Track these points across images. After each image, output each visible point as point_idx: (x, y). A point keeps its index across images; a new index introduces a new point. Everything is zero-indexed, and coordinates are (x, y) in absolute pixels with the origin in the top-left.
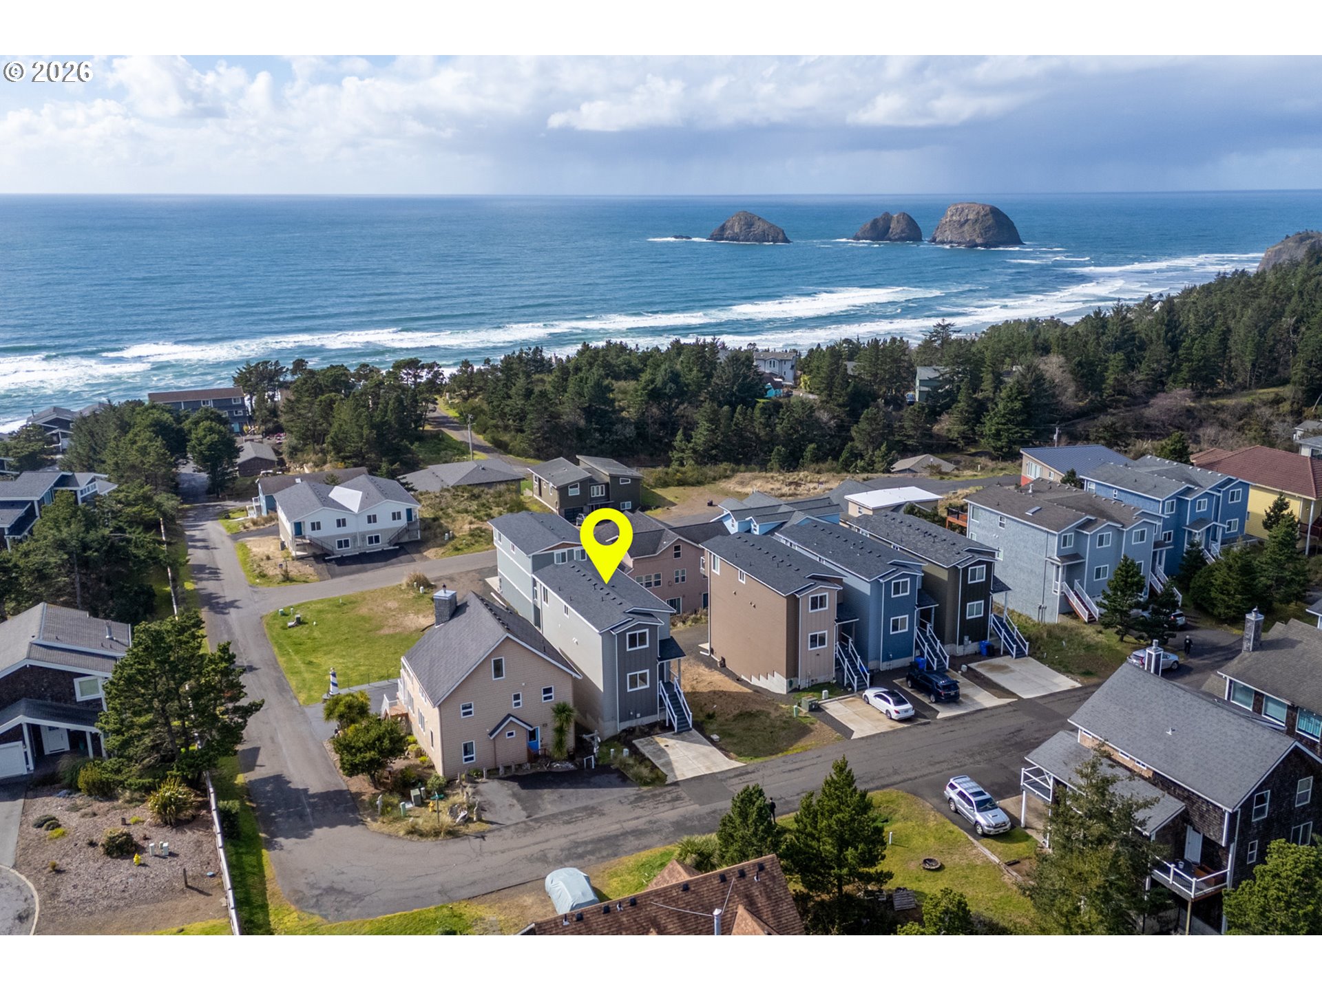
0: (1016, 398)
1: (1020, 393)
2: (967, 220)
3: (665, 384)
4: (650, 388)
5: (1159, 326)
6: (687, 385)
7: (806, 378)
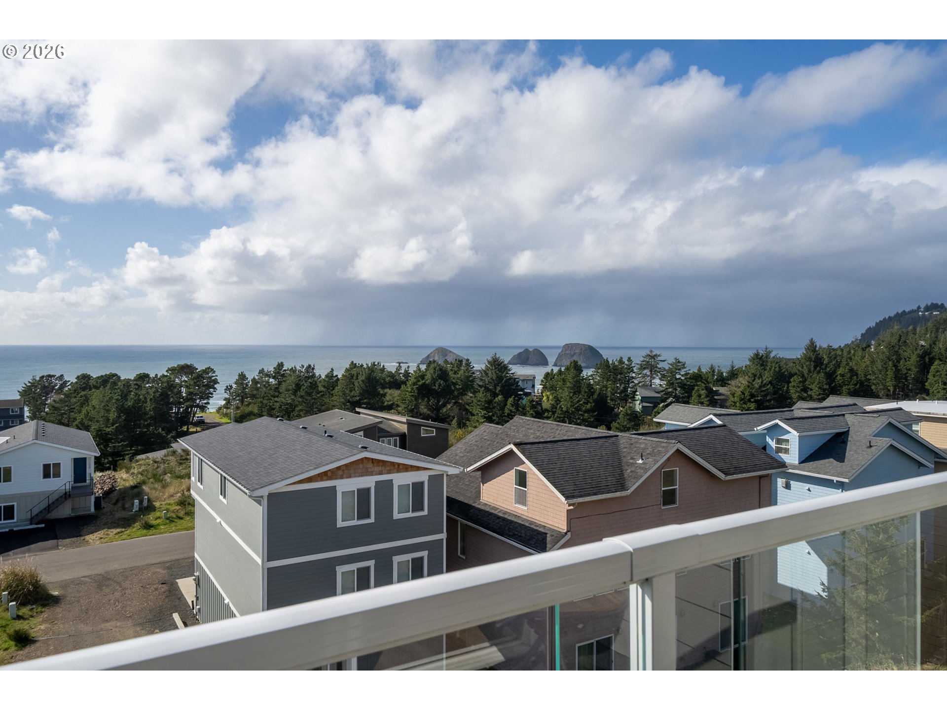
0: (749, 400)
1: (752, 396)
2: (575, 353)
3: (434, 381)
4: (420, 383)
5: (808, 363)
6: (455, 384)
7: (548, 393)
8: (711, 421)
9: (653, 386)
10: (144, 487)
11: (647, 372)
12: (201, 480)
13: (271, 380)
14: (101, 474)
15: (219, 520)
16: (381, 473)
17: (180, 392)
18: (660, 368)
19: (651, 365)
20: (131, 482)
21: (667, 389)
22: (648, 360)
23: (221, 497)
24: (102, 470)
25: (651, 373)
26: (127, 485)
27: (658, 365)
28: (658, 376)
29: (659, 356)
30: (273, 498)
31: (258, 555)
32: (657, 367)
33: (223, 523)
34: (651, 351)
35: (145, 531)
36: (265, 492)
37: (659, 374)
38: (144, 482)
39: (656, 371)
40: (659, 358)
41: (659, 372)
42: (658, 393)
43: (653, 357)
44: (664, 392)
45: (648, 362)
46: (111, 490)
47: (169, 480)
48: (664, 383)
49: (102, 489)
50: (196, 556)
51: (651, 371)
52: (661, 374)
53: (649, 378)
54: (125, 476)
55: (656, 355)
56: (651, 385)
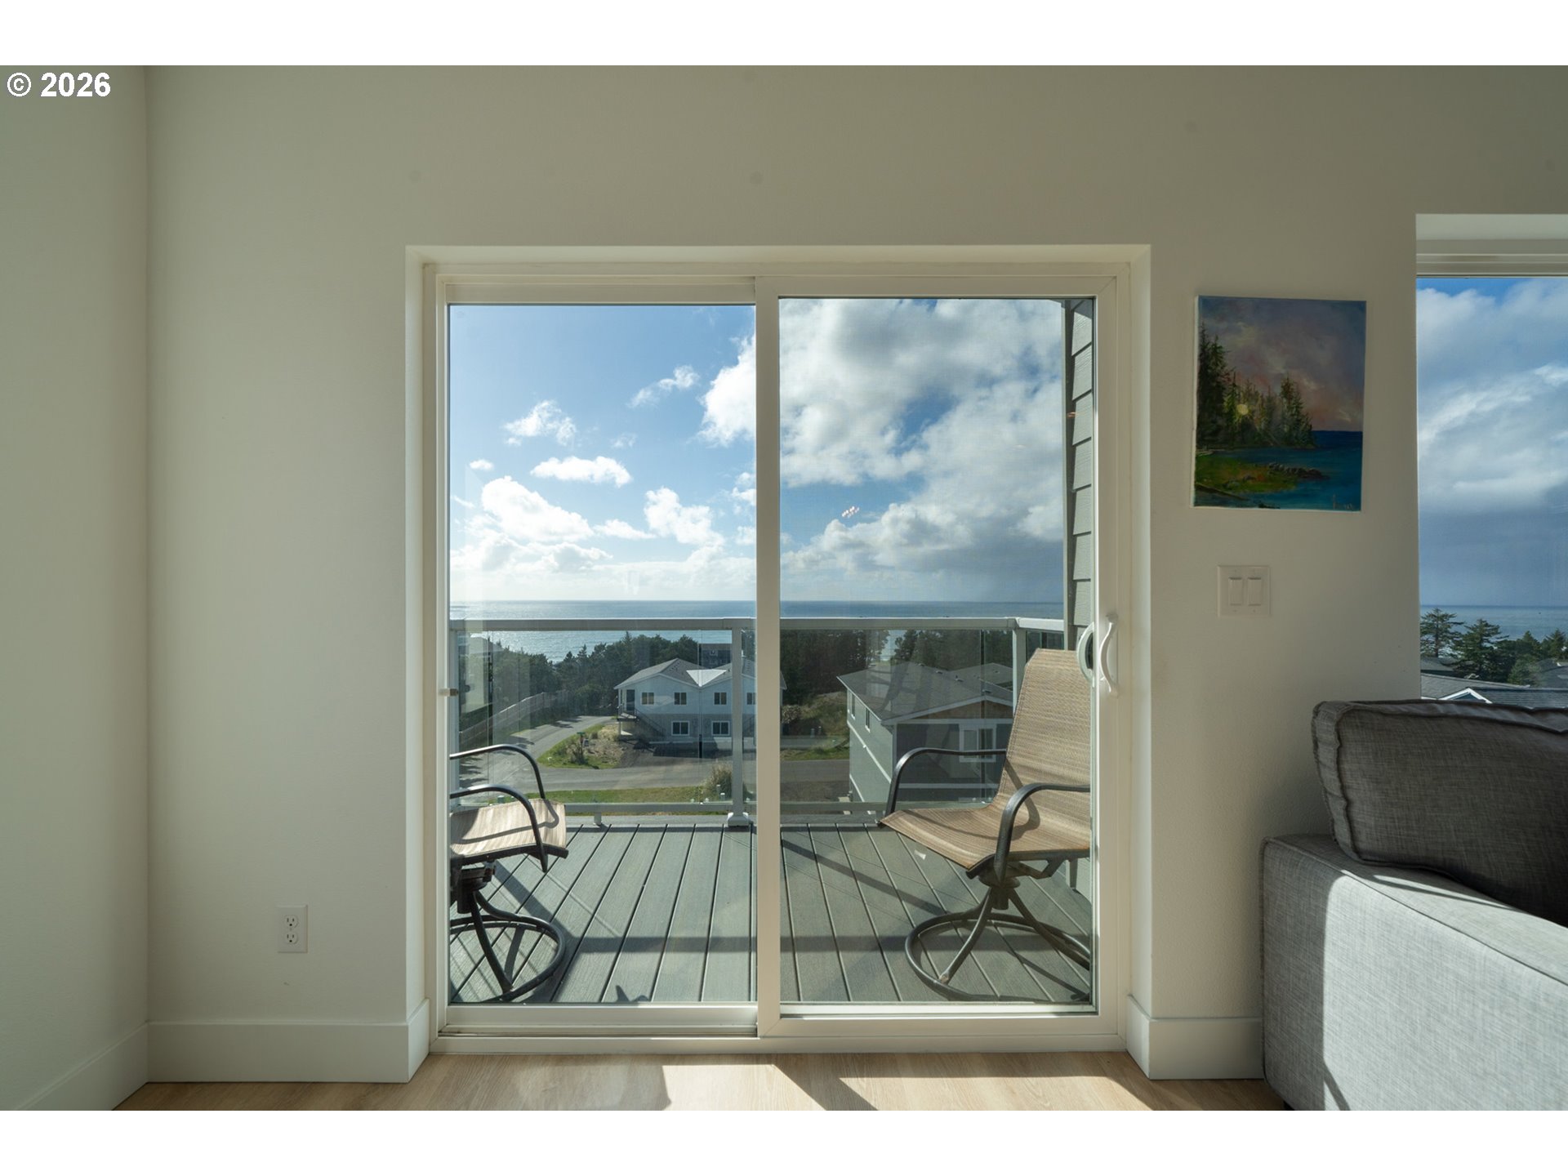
8: (1469, 695)
9: (1440, 657)
10: (820, 720)
11: (1431, 637)
12: (853, 712)
13: (937, 634)
14: (790, 707)
15: (865, 746)
16: (1002, 717)
17: (857, 642)
18: (1452, 634)
19: (1437, 628)
20: (811, 715)
21: (1464, 661)
22: (1431, 622)
23: (866, 727)
24: (792, 704)
25: (1437, 639)
26: (809, 716)
27: (1449, 629)
28: (1449, 643)
29: (1451, 616)
30: (900, 726)
31: (889, 775)
32: (1447, 632)
33: (868, 749)
34: (1437, 610)
35: (817, 755)
36: (894, 722)
37: (1450, 641)
38: (821, 716)
39: (1445, 636)
40: (1451, 620)
41: (1452, 638)
42: (1448, 665)
43: (1443, 618)
44: (1459, 666)
45: (1431, 624)
46: (796, 721)
47: (840, 716)
48: (1460, 654)
49: (790, 718)
50: (851, 777)
51: (1437, 637)
52: (1454, 641)
53: (1433, 646)
54: (807, 709)
55: (1446, 616)
56: (1437, 655)
